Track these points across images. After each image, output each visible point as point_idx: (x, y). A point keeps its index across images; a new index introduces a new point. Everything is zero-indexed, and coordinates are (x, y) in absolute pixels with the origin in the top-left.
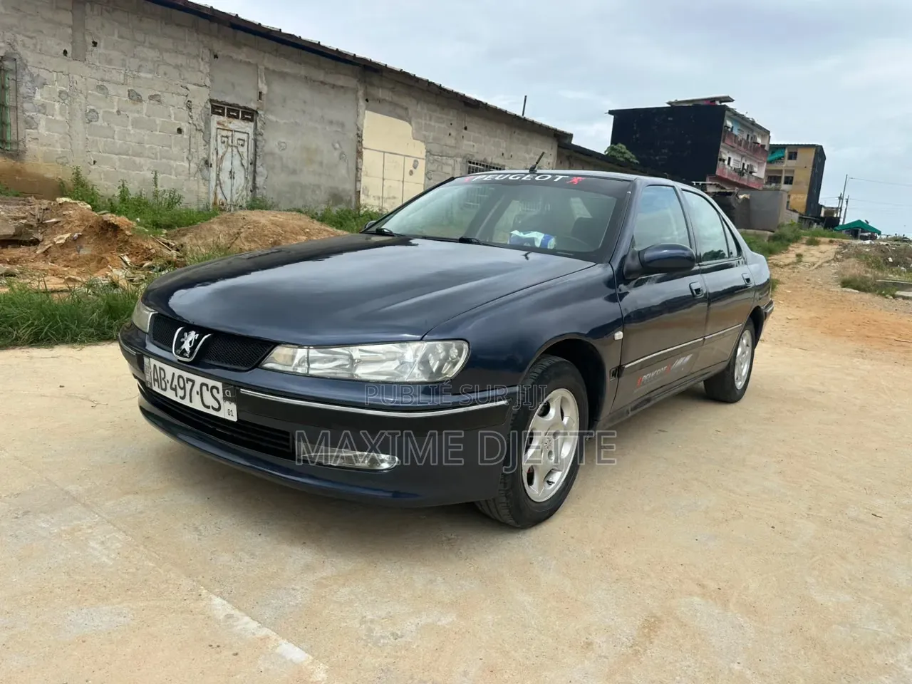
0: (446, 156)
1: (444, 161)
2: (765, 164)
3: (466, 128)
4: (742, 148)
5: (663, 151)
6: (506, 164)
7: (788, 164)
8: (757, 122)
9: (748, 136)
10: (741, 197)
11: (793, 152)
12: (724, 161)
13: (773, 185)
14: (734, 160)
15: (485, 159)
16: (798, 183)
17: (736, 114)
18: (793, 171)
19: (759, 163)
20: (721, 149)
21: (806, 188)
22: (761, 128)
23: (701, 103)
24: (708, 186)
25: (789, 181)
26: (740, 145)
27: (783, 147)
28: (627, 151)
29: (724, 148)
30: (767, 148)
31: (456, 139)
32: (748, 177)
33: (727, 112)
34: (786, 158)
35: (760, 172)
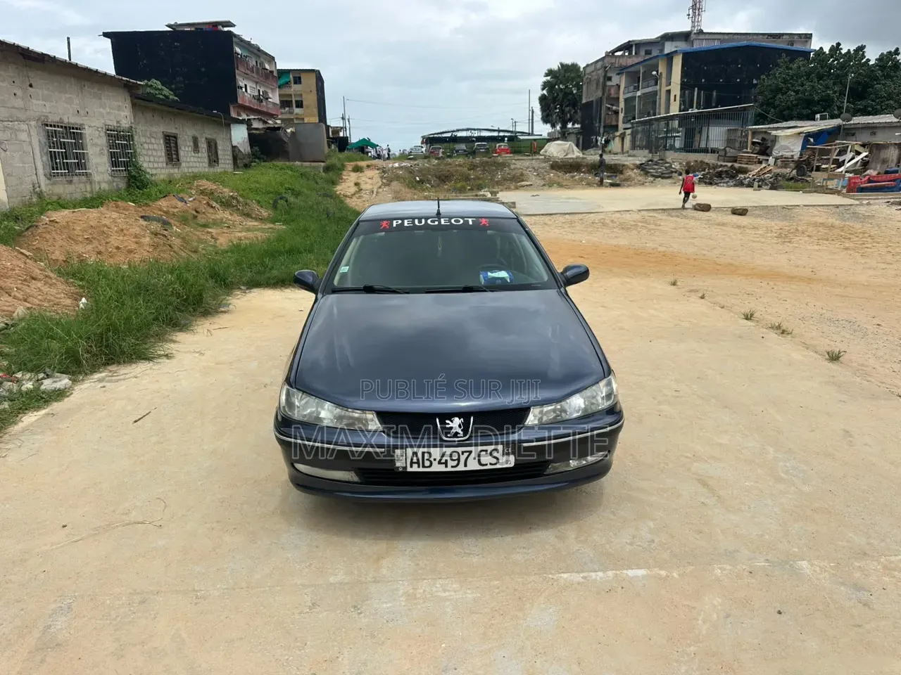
0: (17, 121)
1: (16, 127)
2: (278, 89)
3: (31, 86)
4: (254, 75)
5: (178, 79)
6: (84, 123)
7: (295, 88)
8: (262, 48)
9: (257, 62)
10: (289, 131)
11: (297, 76)
12: (241, 88)
13: (287, 109)
14: (250, 87)
15: (61, 119)
16: (308, 107)
17: (242, 40)
18: (301, 95)
19: (272, 89)
20: (237, 77)
21: (316, 111)
22: (266, 54)
23: (204, 27)
24: (252, 121)
25: (300, 104)
26: (253, 71)
27: (288, 72)
28: (163, 87)
29: (239, 75)
30: (275, 74)
31: (23, 100)
32: (266, 103)
33: (234, 39)
34: (292, 82)
35: (275, 98)
